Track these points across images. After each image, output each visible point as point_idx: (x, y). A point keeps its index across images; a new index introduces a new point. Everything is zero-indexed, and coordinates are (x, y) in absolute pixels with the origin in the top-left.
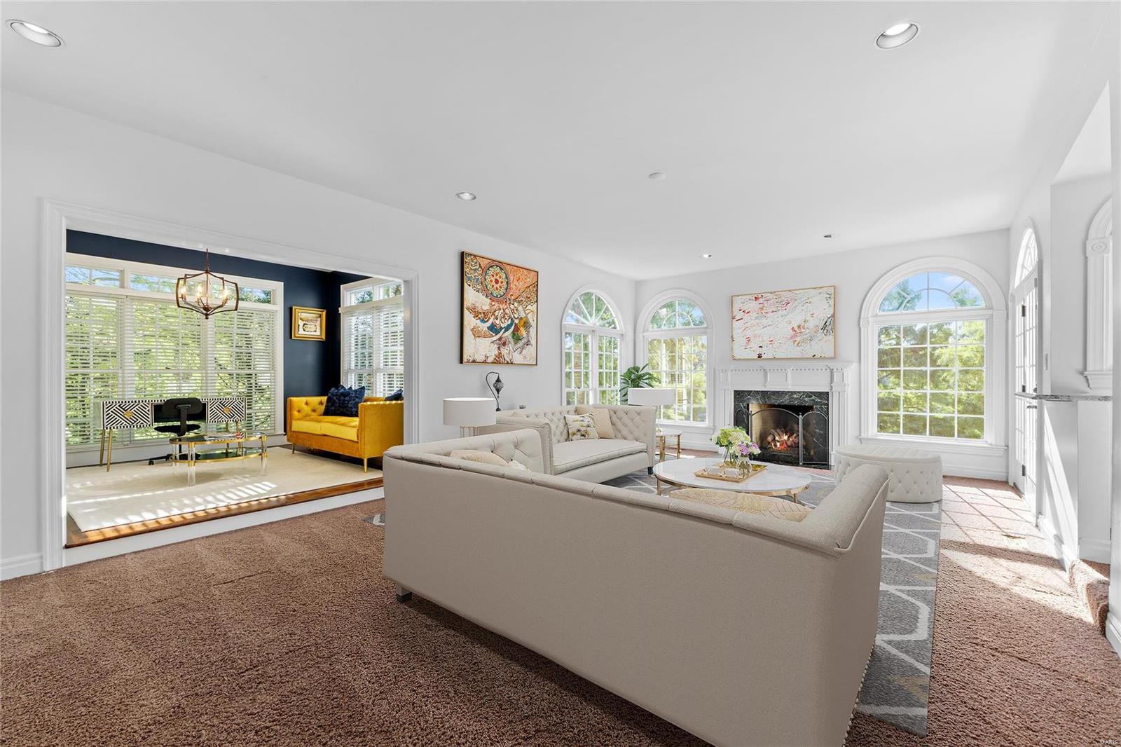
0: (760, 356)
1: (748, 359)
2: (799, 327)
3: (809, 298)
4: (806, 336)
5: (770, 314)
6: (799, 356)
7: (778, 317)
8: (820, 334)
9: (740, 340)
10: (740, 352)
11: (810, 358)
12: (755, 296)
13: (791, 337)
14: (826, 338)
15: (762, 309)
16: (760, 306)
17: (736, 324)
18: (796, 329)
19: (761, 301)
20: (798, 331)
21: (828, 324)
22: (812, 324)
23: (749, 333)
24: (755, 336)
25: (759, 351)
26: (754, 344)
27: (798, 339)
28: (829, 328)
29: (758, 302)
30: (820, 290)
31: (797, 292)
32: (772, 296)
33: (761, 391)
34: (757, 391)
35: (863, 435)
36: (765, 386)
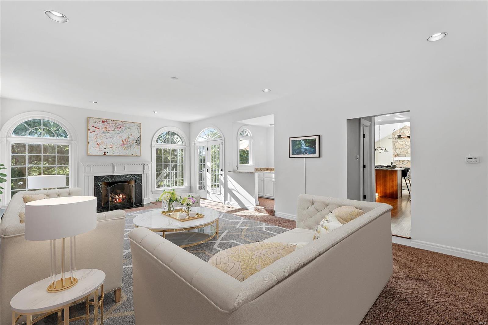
0: (105, 154)
1: (98, 156)
2: (125, 140)
3: (130, 127)
4: (129, 145)
5: (111, 132)
6: (125, 154)
7: (115, 134)
8: (135, 145)
9: (92, 145)
10: (92, 151)
11: (130, 156)
12: (103, 120)
13: (122, 145)
14: (137, 147)
15: (106, 128)
16: (105, 126)
17: (90, 134)
18: (124, 141)
19: (106, 123)
20: (125, 142)
21: (138, 140)
22: (131, 139)
23: (98, 140)
24: (102, 143)
25: (104, 151)
26: (102, 147)
27: (125, 146)
28: (138, 142)
29: (104, 124)
30: (135, 124)
31: (124, 123)
32: (112, 122)
33: (111, 176)
34: (108, 176)
35: (153, 190)
36: (113, 173)
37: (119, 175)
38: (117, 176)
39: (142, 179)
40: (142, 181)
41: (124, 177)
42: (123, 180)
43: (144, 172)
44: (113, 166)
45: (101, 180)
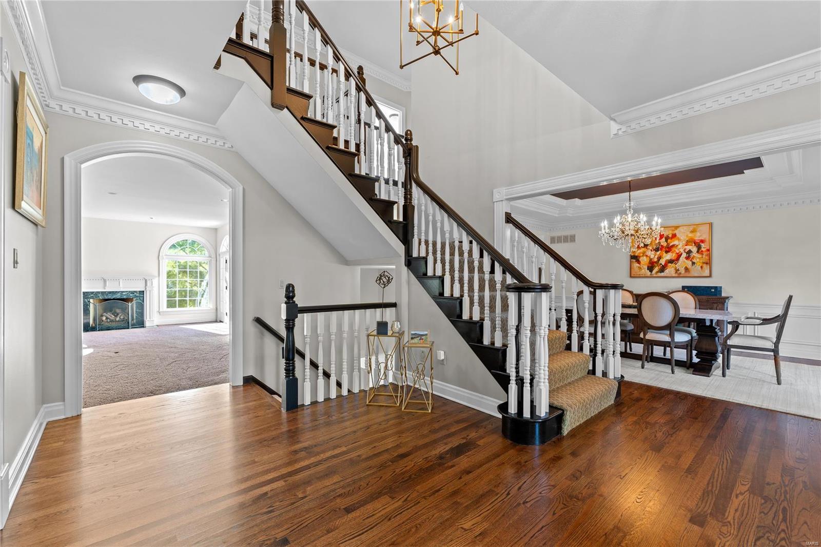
33: (102, 292)
34: (99, 292)
35: (161, 310)
36: (105, 289)
37: (113, 292)
38: (110, 292)
39: (143, 297)
40: (143, 299)
41: (119, 294)
42: (119, 297)
43: (146, 289)
44: (105, 281)
45: (89, 296)
